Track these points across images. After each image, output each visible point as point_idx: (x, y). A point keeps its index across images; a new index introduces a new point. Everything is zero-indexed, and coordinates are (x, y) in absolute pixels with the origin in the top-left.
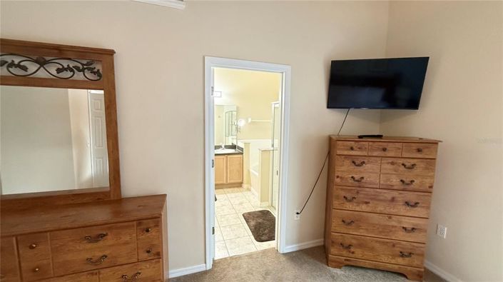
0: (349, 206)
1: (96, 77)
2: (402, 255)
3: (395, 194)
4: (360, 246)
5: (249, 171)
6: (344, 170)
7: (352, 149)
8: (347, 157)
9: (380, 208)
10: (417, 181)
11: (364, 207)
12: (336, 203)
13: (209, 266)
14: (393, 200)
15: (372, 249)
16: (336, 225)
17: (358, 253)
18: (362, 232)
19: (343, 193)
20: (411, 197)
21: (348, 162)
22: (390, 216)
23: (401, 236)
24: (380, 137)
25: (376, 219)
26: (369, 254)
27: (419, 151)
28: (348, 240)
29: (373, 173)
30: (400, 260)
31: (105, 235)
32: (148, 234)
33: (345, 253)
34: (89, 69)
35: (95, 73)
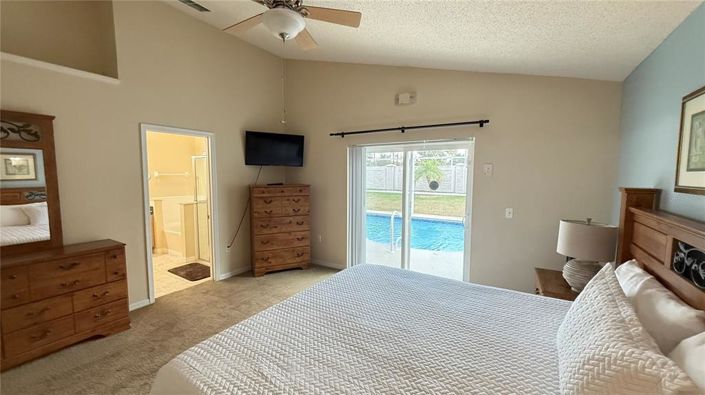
0: (265, 231)
1: (33, 138)
2: (298, 256)
3: (291, 218)
4: (275, 257)
5: (163, 232)
6: (259, 207)
7: (263, 193)
8: (261, 198)
9: (284, 229)
10: (302, 209)
11: (275, 230)
12: (256, 231)
13: (152, 301)
14: (290, 222)
15: (282, 257)
16: (257, 246)
17: (273, 261)
18: (275, 247)
19: (261, 223)
20: (299, 219)
21: (261, 201)
22: (290, 233)
23: (297, 244)
24: (281, 184)
25: (281, 236)
26: (280, 261)
27: (301, 191)
28: (266, 255)
29: (277, 207)
30: (298, 259)
31: (75, 264)
32: (116, 260)
33: (265, 264)
34: (26, 131)
35: (32, 135)
